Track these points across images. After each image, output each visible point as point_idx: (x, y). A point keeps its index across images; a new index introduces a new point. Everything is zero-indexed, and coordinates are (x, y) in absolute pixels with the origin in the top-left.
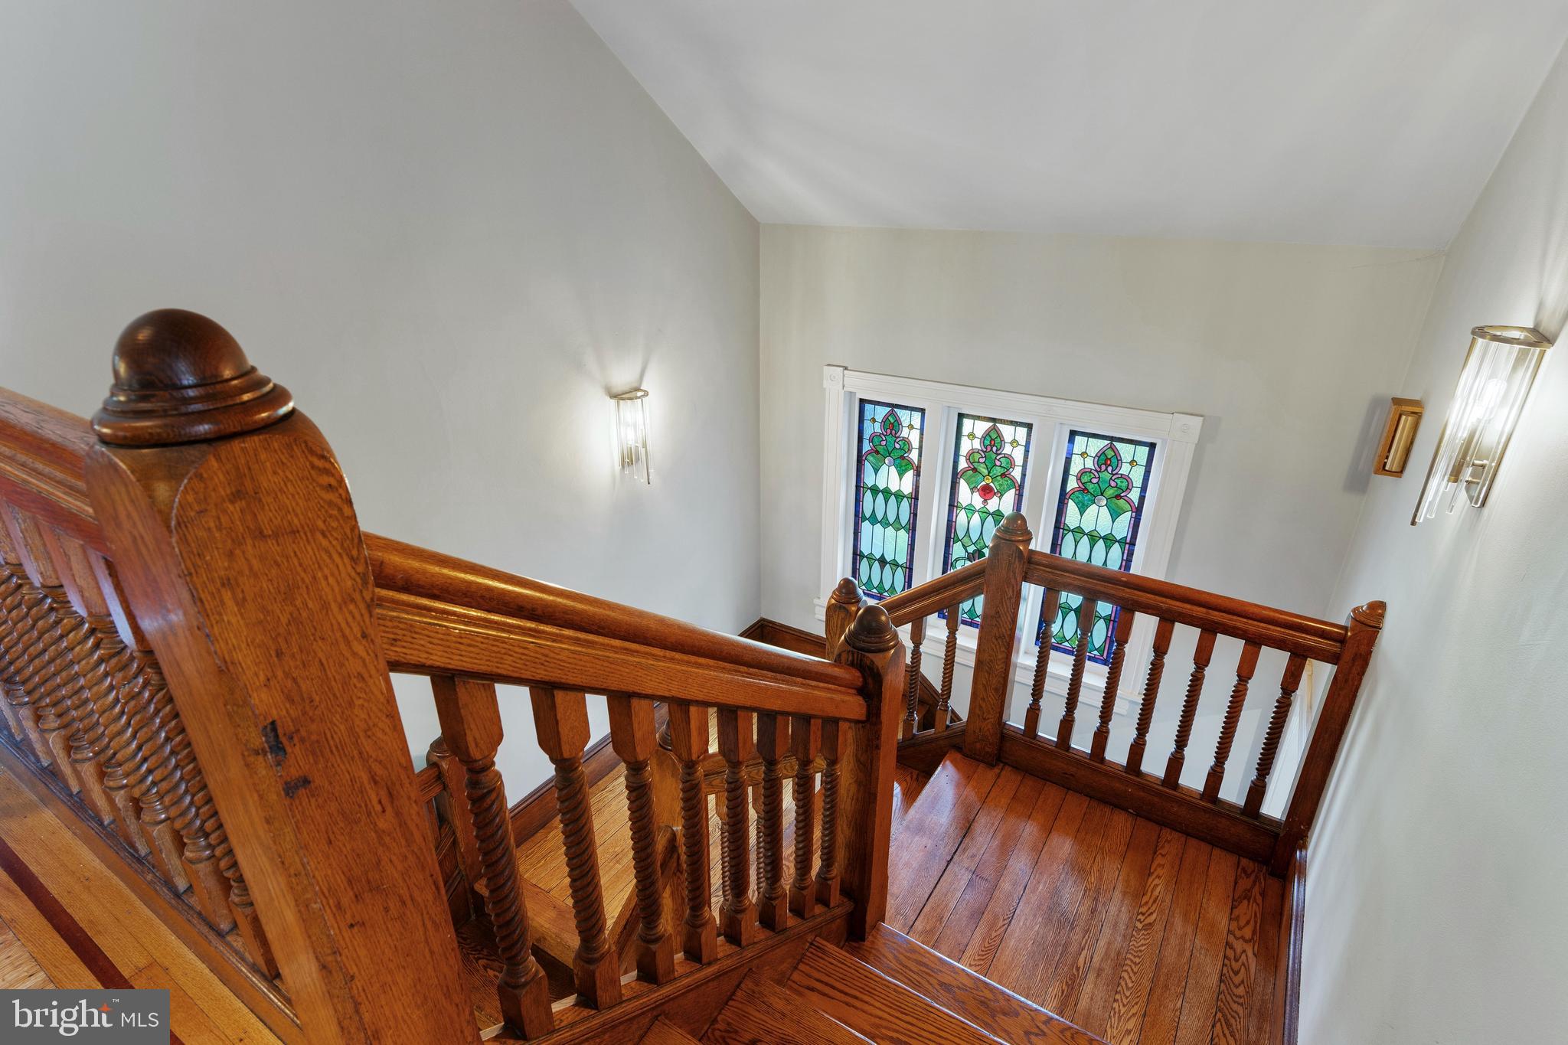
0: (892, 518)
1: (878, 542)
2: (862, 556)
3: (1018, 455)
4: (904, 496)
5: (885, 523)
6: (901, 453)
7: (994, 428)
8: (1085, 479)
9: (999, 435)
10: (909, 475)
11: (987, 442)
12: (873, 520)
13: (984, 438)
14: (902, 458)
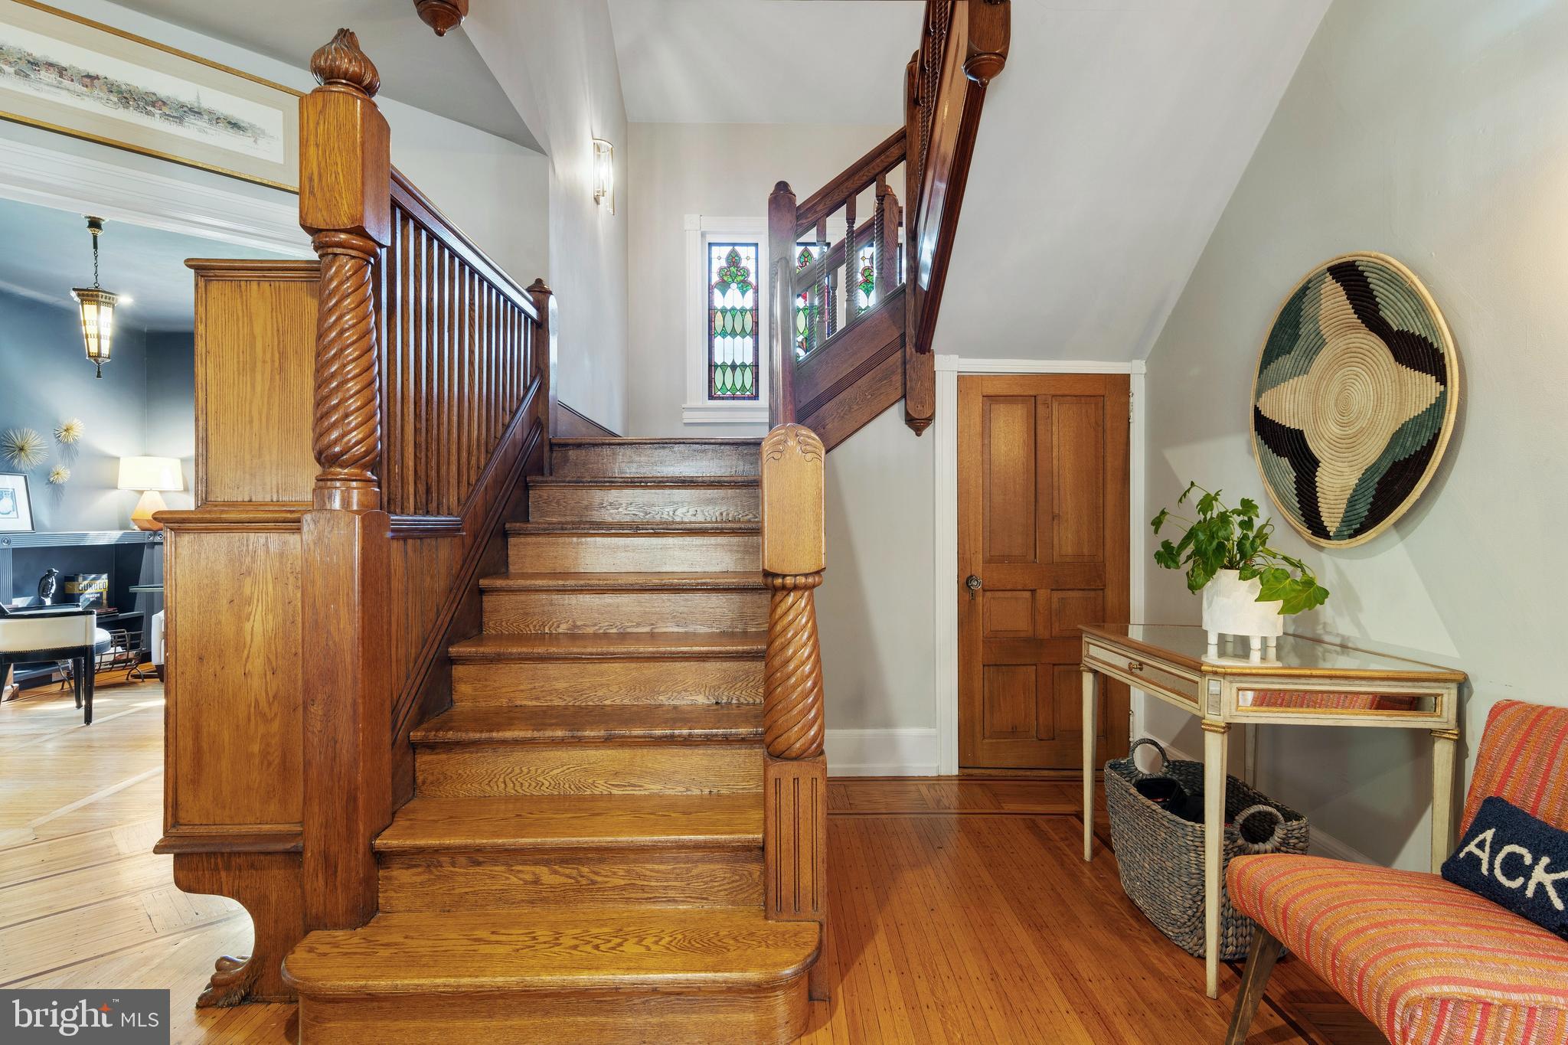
0: (738, 329)
1: (729, 350)
2: (716, 366)
4: (747, 310)
5: (734, 334)
6: (741, 278)
7: (806, 250)
8: (867, 274)
9: (810, 254)
10: (750, 294)
11: (802, 260)
12: (724, 334)
14: (744, 281)
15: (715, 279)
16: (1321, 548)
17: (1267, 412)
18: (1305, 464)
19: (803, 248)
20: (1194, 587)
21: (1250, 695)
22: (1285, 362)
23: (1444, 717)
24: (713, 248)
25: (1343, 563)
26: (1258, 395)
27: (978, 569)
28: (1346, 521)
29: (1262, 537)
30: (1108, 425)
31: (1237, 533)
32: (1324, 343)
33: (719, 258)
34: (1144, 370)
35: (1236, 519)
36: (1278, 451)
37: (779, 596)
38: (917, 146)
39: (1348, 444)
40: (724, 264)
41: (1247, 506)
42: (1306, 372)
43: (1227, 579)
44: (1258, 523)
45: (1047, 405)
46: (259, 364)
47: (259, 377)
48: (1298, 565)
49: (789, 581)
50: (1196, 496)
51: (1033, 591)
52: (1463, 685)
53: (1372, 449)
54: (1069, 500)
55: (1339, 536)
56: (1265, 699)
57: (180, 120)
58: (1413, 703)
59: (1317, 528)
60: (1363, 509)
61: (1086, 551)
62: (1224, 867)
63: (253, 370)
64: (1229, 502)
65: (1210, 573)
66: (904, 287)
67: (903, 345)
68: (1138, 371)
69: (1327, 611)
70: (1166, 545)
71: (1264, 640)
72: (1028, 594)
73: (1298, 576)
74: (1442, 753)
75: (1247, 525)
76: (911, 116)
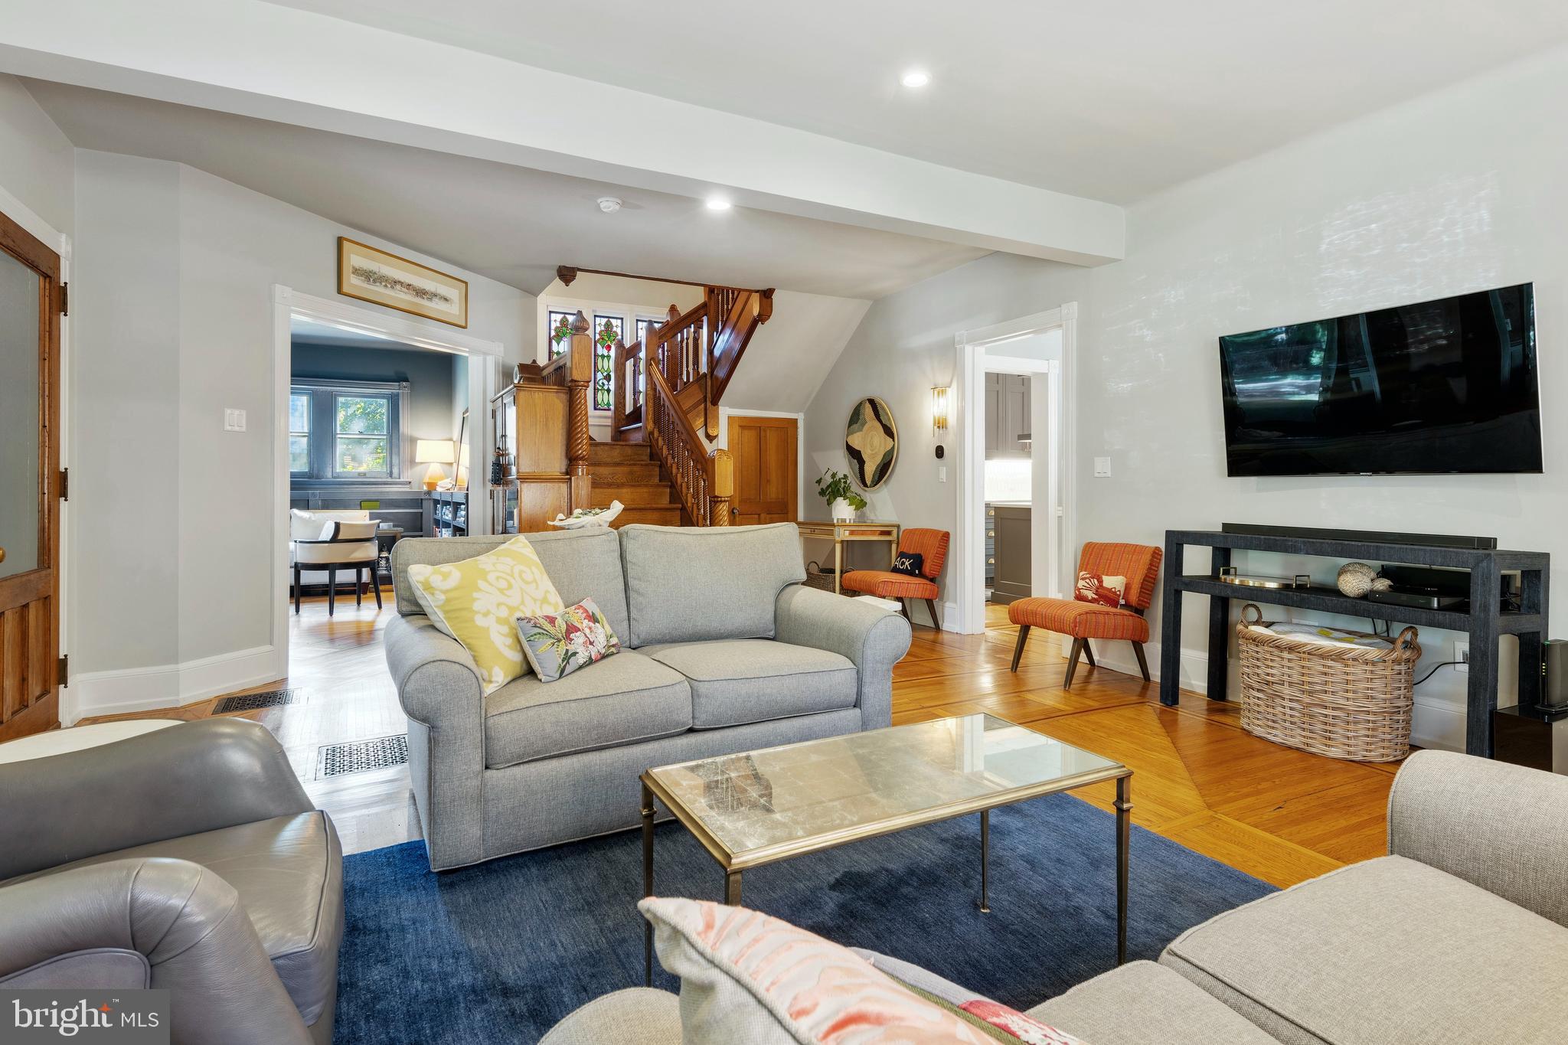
3: (619, 331)
9: (611, 323)
13: (605, 325)
15: (553, 333)
16: (866, 491)
17: (850, 443)
18: (861, 462)
19: (607, 319)
20: (829, 503)
21: (848, 532)
22: (855, 426)
23: (893, 537)
24: (552, 314)
25: (872, 495)
26: (847, 437)
27: (736, 505)
28: (872, 482)
29: (849, 487)
30: (789, 441)
31: (843, 485)
32: (866, 422)
33: (555, 321)
34: (803, 417)
35: (842, 481)
36: (854, 457)
37: (718, 504)
38: (712, 311)
39: (873, 456)
40: (558, 325)
41: (845, 476)
42: (861, 431)
43: (840, 500)
44: (848, 482)
45: (765, 431)
46: (538, 422)
47: (538, 427)
48: (859, 495)
49: (723, 499)
50: (830, 473)
51: (759, 515)
52: (898, 527)
53: (879, 459)
54: (774, 475)
55: (870, 487)
56: (852, 533)
57: (430, 299)
58: (889, 533)
59: (865, 485)
60: (876, 478)
61: (780, 497)
62: (841, 577)
63: (536, 424)
64: (840, 475)
65: (835, 498)
66: (705, 375)
67: (706, 401)
68: (800, 417)
69: (866, 509)
70: (822, 489)
71: (850, 519)
72: (756, 516)
73: (858, 497)
74: (894, 546)
75: (845, 482)
76: (710, 298)
